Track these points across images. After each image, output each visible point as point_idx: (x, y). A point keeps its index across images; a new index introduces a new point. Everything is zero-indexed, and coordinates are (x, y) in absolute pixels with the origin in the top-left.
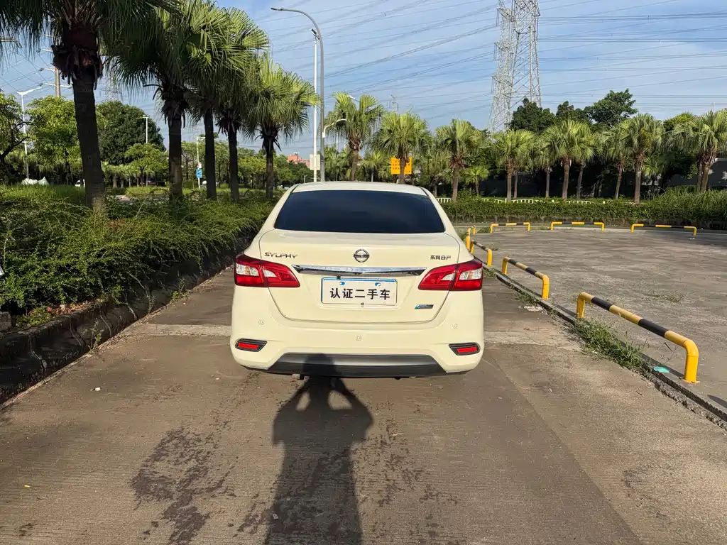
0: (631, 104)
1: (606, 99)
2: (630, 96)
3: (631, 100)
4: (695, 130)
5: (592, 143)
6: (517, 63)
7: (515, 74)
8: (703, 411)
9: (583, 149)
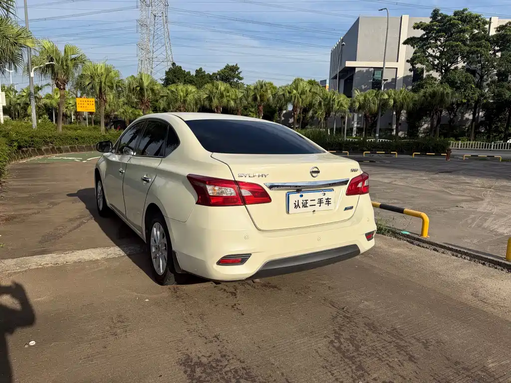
0: (239, 73)
1: (225, 69)
2: (238, 68)
3: (239, 71)
4: (289, 93)
5: (234, 97)
6: (156, 37)
7: (154, 45)
8: (449, 252)
9: (228, 101)
